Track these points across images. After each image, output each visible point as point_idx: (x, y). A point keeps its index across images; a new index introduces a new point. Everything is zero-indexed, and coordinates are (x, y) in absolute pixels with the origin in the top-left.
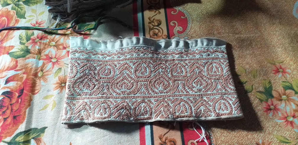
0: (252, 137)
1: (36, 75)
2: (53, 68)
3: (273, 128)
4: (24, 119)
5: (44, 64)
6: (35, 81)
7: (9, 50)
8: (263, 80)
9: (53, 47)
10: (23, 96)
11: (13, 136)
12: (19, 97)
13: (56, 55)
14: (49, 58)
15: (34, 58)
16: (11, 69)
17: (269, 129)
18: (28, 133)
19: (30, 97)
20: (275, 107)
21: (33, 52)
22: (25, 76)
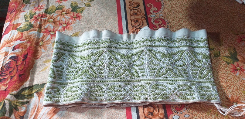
0: (222, 93)
1: (37, 44)
2: (51, 39)
3: (240, 85)
4: (28, 78)
5: (44, 36)
6: (36, 48)
7: (17, 26)
8: (229, 47)
9: (51, 23)
10: (27, 60)
11: (19, 90)
12: (24, 60)
13: (54, 30)
14: (48, 31)
15: (36, 31)
16: (18, 39)
17: (236, 86)
18: (31, 89)
19: (33, 61)
20: (241, 68)
21: (35, 26)
22: (29, 44)
